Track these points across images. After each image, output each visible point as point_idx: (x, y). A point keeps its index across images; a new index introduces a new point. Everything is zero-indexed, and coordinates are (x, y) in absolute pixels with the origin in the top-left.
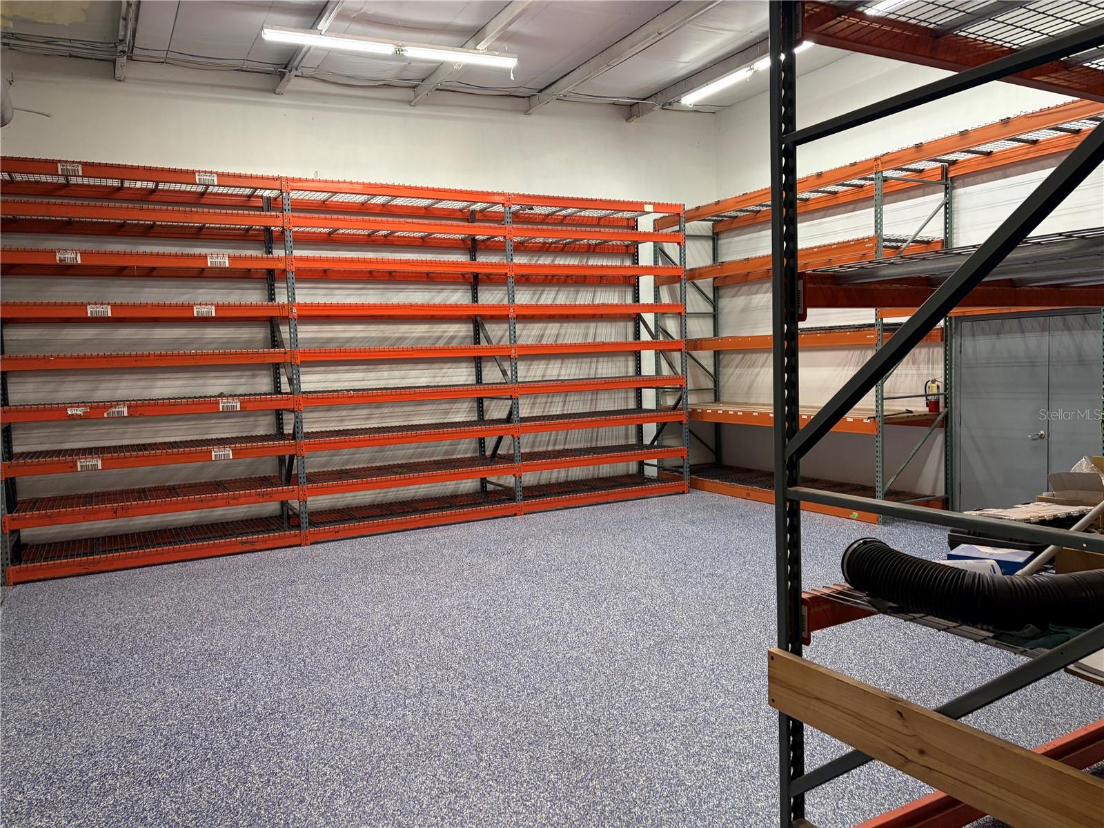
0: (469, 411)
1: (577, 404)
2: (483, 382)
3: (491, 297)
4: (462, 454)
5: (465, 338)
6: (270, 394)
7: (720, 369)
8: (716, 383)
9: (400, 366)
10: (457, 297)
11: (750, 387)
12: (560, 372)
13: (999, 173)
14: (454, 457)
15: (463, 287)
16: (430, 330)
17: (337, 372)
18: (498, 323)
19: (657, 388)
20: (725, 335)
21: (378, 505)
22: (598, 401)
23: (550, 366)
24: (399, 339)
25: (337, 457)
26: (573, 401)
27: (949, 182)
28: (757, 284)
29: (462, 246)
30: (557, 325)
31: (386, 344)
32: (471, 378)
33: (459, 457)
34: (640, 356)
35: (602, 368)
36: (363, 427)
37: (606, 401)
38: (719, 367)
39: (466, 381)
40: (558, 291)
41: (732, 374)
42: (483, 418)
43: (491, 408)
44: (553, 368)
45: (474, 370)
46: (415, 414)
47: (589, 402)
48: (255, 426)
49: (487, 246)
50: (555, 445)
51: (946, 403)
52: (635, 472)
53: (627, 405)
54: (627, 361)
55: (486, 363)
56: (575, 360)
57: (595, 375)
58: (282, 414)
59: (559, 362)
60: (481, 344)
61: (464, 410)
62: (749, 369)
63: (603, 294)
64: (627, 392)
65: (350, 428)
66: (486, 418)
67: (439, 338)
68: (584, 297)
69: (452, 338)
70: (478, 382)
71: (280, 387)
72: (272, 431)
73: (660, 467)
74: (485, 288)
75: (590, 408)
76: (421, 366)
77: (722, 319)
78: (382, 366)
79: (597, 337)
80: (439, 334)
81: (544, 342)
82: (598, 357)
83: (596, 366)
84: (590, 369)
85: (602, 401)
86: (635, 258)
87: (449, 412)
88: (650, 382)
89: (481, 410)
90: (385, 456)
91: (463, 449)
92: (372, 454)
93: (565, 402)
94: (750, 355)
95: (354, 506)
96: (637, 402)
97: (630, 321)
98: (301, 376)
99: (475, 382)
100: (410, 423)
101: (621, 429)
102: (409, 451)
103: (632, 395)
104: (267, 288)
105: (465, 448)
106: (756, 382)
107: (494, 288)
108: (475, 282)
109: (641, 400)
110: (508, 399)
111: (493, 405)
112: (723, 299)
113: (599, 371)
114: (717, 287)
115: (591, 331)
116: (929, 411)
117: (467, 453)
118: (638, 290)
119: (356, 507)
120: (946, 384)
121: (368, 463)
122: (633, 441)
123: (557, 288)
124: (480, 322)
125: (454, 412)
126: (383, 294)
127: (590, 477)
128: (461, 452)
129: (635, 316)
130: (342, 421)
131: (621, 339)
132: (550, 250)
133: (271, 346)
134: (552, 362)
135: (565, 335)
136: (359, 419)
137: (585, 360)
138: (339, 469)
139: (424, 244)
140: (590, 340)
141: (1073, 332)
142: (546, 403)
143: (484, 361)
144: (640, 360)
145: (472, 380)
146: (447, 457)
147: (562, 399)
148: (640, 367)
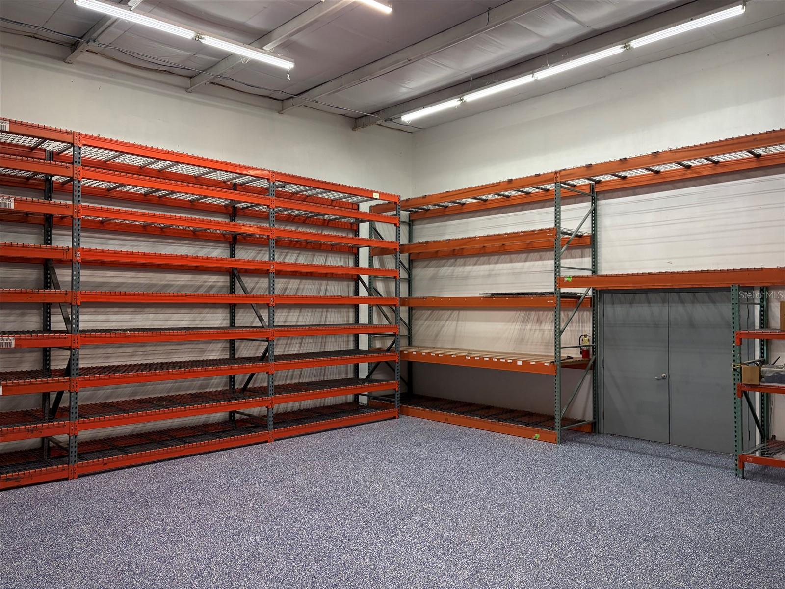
0: (222, 350)
1: (310, 346)
2: (236, 325)
3: (245, 254)
4: (214, 387)
5: (222, 287)
6: (39, 332)
7: (413, 321)
8: (410, 331)
9: (164, 310)
10: (218, 252)
11: (437, 335)
12: (298, 319)
13: (630, 192)
14: (208, 390)
15: (223, 245)
16: (193, 279)
17: (107, 313)
18: (249, 277)
19: (369, 334)
20: (417, 296)
21: (138, 434)
22: (327, 343)
23: (291, 314)
24: (165, 286)
25: (100, 391)
26: (308, 343)
27: (595, 195)
28: (444, 259)
29: (225, 211)
30: (297, 281)
31: (153, 289)
32: (225, 322)
33: (211, 390)
34: (358, 309)
35: (331, 317)
36: (128, 363)
37: (332, 343)
38: (412, 319)
39: (222, 324)
40: (299, 254)
41: (422, 325)
42: (234, 356)
43: (241, 348)
44: (293, 315)
45: (228, 315)
46: (175, 353)
47: (320, 344)
48: (20, 362)
49: (245, 213)
50: (292, 379)
51: (593, 352)
52: (351, 401)
53: (348, 347)
54: (349, 312)
55: (239, 310)
56: (310, 310)
57: (325, 322)
58: (49, 351)
59: (298, 310)
60: (236, 293)
61: (218, 349)
62: (437, 322)
63: (333, 259)
64: (348, 337)
65: (115, 364)
66: (237, 356)
67: (200, 287)
68: (319, 260)
69: (212, 287)
70: (231, 326)
71: (49, 325)
72: (37, 367)
73: (371, 397)
74: (241, 247)
75: (320, 349)
76: (183, 310)
77: (415, 284)
78: (148, 309)
79: (327, 292)
80: (200, 284)
81: (287, 294)
82: (327, 308)
83: (326, 315)
84: (321, 317)
85: (330, 343)
86: (357, 232)
87: (205, 351)
88: (366, 329)
89: (233, 349)
90: (146, 390)
91: (215, 383)
92: (134, 388)
93: (301, 343)
94: (437, 312)
95: (114, 436)
96: (355, 344)
97: (352, 281)
98: (80, 316)
99: (228, 326)
100: (170, 361)
101: (342, 367)
102: (168, 385)
103: (351, 339)
104: (43, 234)
105: (217, 383)
106: (442, 332)
107: (249, 248)
108: (234, 241)
109: (358, 343)
110: (264, 341)
111: (243, 345)
112: (416, 270)
113: (328, 319)
114: (412, 260)
115: (323, 287)
116: (583, 358)
117: (217, 387)
118: (358, 258)
119: (117, 437)
120: (593, 338)
121: (130, 396)
122: (351, 375)
123: (298, 252)
124: (237, 275)
125: (209, 351)
126: (153, 247)
127: (318, 406)
128: (214, 386)
129: (356, 277)
130: (108, 357)
131: (344, 295)
132: (295, 221)
133: (43, 287)
134: (293, 310)
135: (303, 289)
136: (124, 356)
137: (318, 310)
138: (102, 402)
139: (192, 206)
140: (322, 294)
141: (686, 305)
142: (286, 344)
143: (238, 308)
144: (358, 312)
145: (227, 324)
146: (201, 391)
147: (299, 341)
148: (358, 317)
